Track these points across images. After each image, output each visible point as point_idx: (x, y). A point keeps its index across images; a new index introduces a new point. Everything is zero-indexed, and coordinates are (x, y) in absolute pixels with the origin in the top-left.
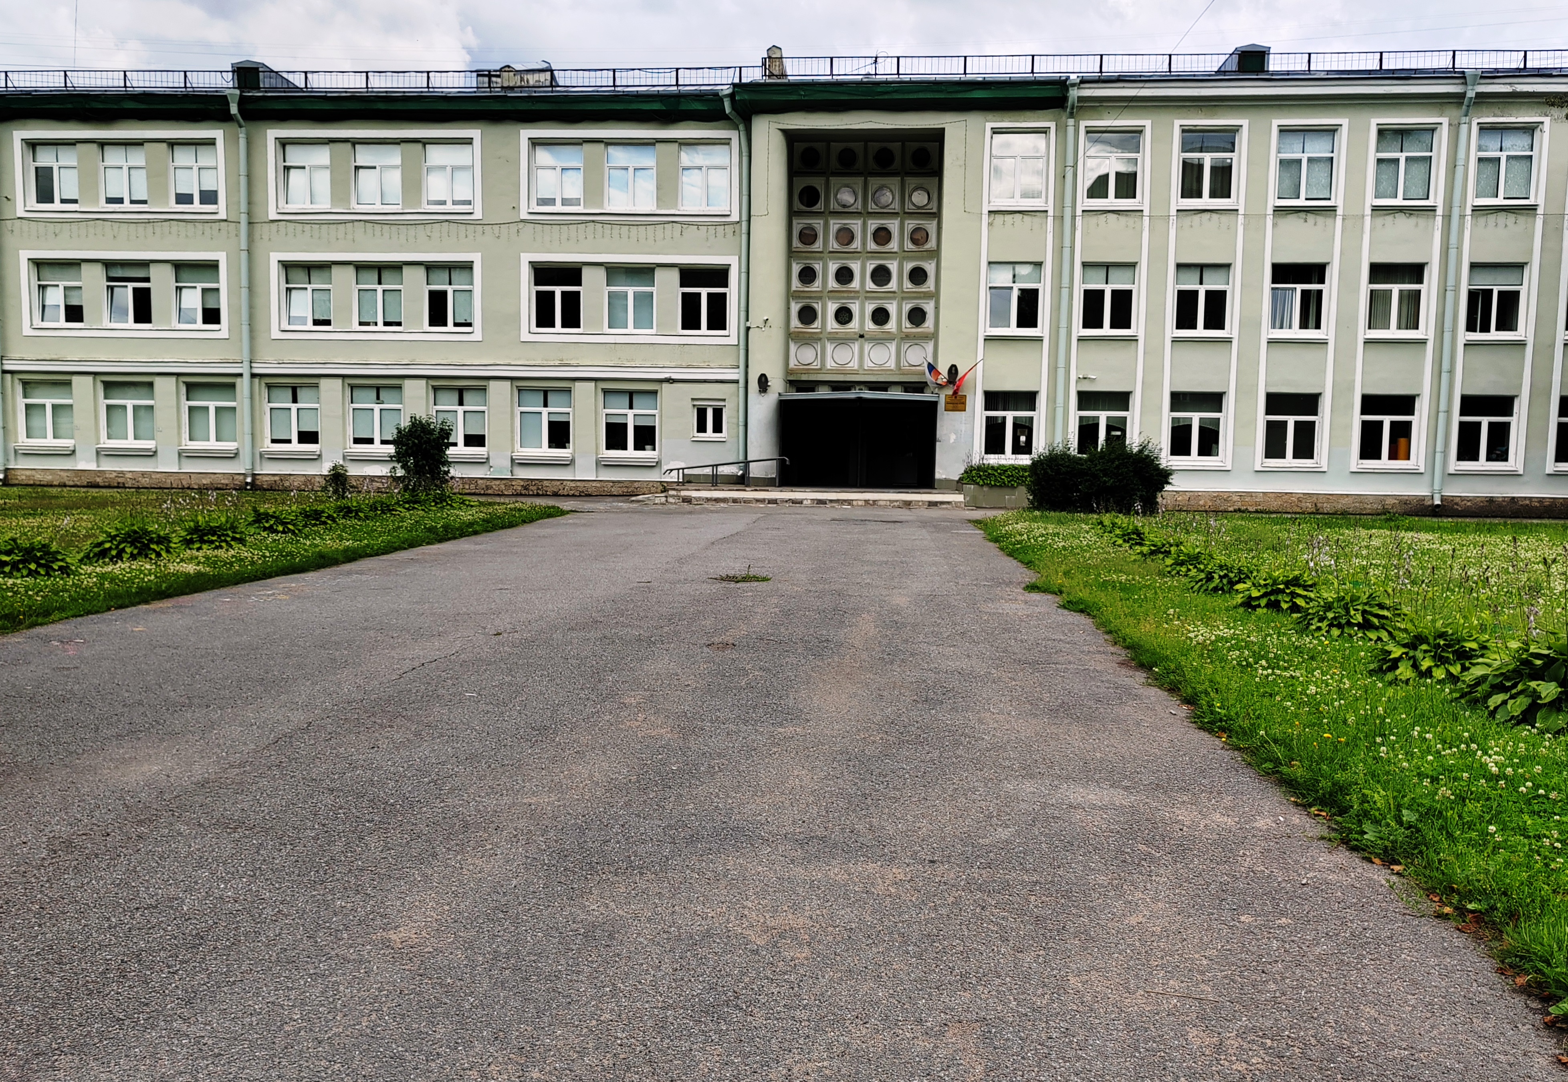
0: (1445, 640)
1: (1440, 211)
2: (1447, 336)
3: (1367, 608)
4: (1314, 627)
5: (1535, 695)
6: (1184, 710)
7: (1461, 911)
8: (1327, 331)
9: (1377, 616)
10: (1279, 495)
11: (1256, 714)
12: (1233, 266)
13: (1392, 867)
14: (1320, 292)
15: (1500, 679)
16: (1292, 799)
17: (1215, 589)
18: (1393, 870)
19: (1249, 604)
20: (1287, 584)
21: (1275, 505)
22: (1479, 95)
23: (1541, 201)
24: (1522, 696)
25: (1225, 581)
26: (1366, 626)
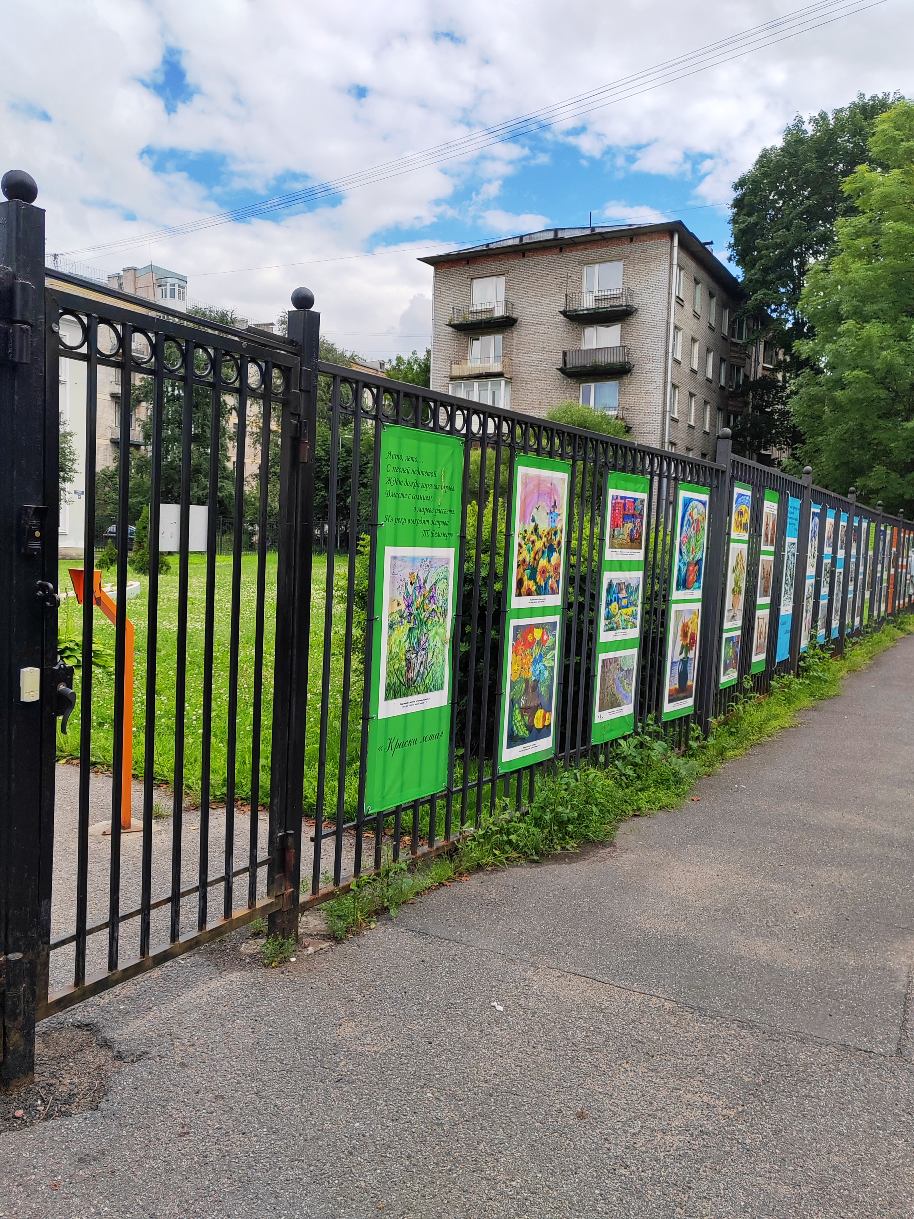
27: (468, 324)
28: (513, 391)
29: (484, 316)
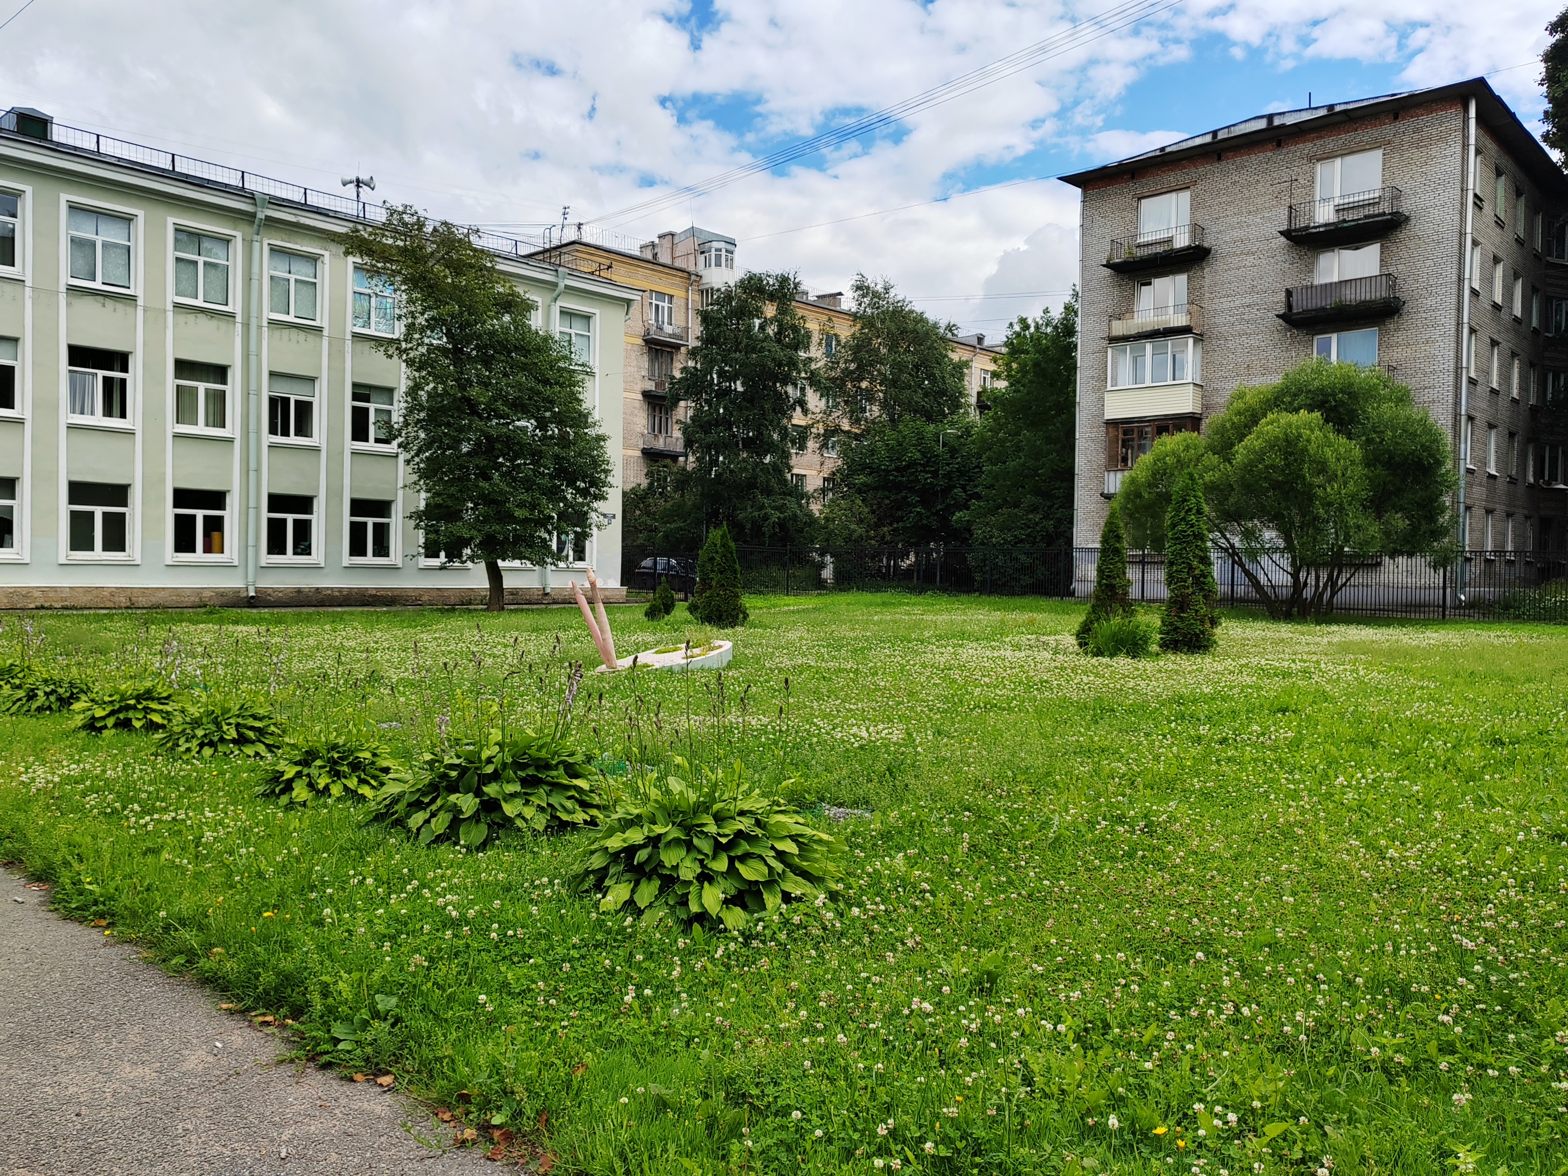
0: (338, 752)
1: (239, 318)
2: (252, 436)
3: (240, 720)
4: (182, 749)
5: (456, 810)
6: (34, 894)
7: (485, 1128)
8: (134, 420)
9: (252, 728)
10: (88, 590)
11: (146, 884)
12: (21, 342)
13: (379, 1080)
14: (123, 382)
15: (417, 796)
16: (224, 1006)
17: (39, 709)
18: (381, 1085)
19: (93, 726)
20: (138, 698)
21: (84, 600)
22: (268, 218)
23: (325, 324)
24: (442, 812)
25: (53, 698)
26: (241, 741)
27: (1135, 262)
28: (1205, 352)
29: (1160, 249)
